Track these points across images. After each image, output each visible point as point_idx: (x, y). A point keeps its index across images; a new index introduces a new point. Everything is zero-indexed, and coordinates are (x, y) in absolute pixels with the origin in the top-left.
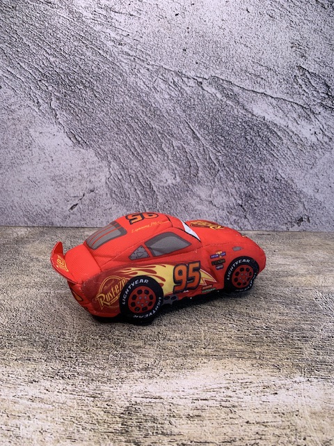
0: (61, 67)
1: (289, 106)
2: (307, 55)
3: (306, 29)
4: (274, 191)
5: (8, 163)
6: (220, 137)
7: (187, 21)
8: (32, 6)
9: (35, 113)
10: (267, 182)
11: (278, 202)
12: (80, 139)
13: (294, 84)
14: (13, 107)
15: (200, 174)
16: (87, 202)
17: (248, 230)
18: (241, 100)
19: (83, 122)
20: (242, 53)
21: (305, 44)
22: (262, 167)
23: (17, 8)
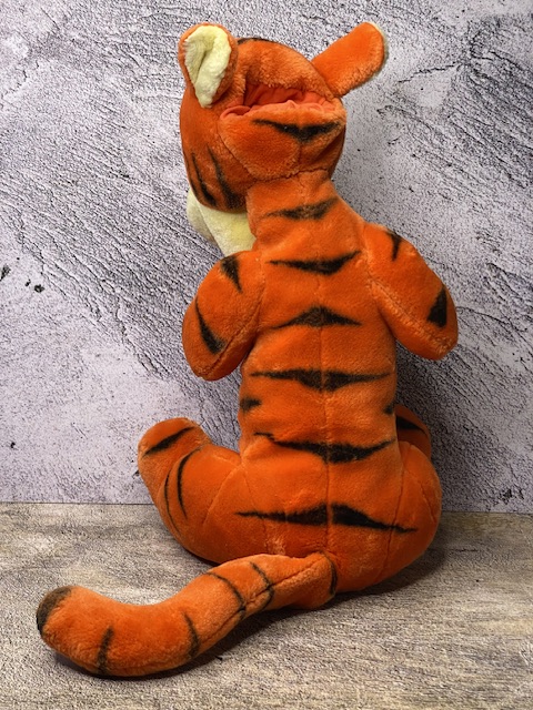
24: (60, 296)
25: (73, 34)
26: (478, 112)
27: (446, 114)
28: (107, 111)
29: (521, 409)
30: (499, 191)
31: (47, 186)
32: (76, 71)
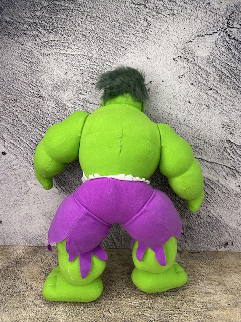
1: (220, 168)
2: (234, 133)
3: (234, 115)
4: (208, 225)
5: (11, 204)
8: (28, 99)
9: (31, 171)
11: (210, 232)
12: (64, 189)
13: (224, 152)
14: (15, 167)
21: (233, 125)
23: (18, 101)
24: (14, 157)
25: (6, 18)
26: (229, 59)
27: (211, 61)
28: (28, 62)
29: (237, 208)
30: (236, 103)
31: (2, 103)
32: (10, 40)
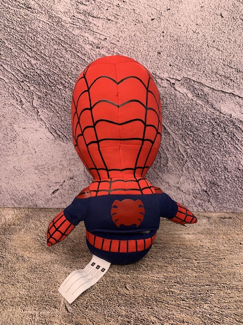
0: (42, 68)
6: (189, 133)
7: (163, 26)
10: (230, 172)
15: (170, 164)
16: (68, 187)
17: (210, 212)
18: (210, 99)
19: (63, 118)
20: (214, 56)
22: (226, 159)
